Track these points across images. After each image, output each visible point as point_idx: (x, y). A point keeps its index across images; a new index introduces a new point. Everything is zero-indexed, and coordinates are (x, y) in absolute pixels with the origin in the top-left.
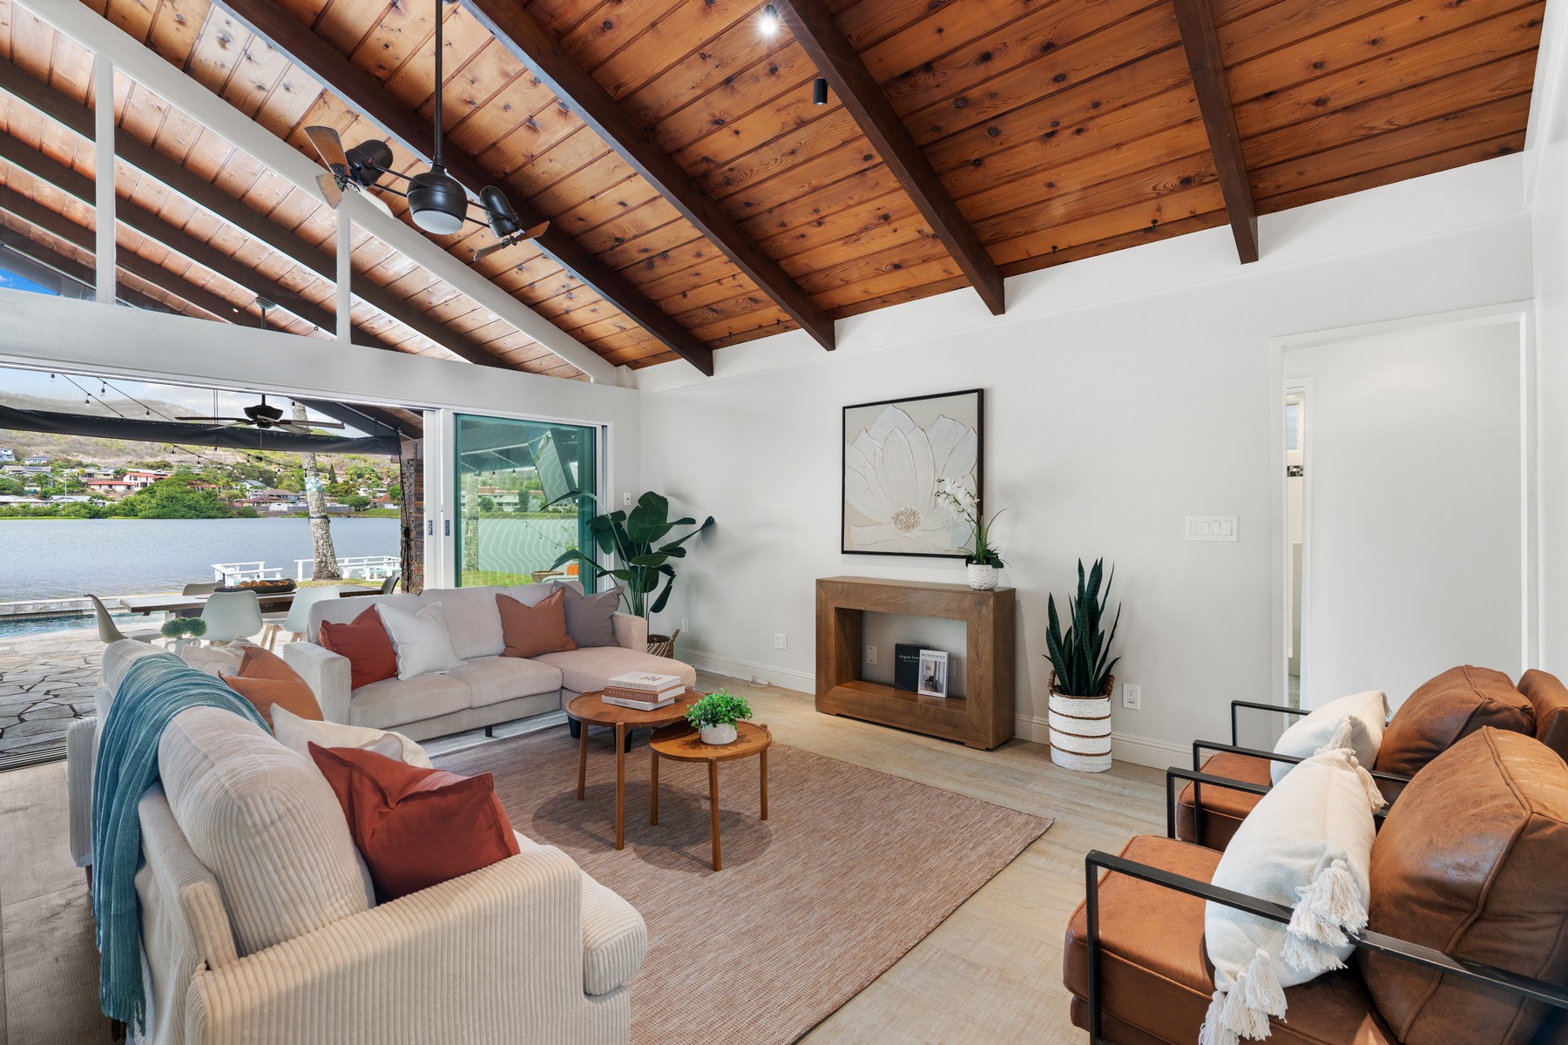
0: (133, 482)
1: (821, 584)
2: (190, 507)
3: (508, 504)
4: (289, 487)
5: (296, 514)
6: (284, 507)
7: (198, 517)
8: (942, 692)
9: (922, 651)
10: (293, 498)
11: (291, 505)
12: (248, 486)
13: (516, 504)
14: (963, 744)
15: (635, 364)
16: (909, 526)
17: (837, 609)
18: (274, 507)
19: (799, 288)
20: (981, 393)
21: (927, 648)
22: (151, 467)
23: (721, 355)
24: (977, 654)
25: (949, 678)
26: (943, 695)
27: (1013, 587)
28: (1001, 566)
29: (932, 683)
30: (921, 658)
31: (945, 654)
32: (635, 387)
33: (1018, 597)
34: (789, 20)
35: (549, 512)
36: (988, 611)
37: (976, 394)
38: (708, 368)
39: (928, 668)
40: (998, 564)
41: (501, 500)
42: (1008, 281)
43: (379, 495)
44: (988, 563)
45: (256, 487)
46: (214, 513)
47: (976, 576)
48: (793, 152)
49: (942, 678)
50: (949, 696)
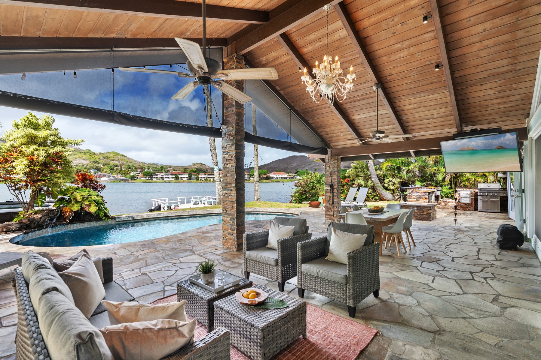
3: (184, 177)
13: (187, 177)
41: (182, 176)
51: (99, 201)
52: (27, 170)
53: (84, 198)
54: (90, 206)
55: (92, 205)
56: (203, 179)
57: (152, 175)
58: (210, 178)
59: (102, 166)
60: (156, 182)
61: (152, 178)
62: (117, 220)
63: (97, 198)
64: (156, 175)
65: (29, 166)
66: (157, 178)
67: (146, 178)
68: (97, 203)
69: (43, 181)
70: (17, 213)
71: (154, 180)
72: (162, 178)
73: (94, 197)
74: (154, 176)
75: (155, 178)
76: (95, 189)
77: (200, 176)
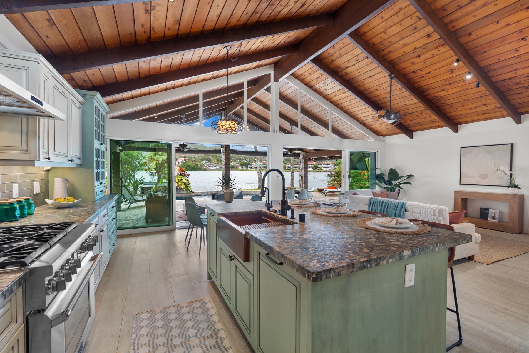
0: (179, 161)
1: (455, 192)
2: (193, 168)
4: (214, 163)
5: (217, 170)
6: (214, 168)
7: (194, 171)
8: (497, 220)
9: (489, 210)
10: (215, 166)
11: (215, 168)
12: (205, 162)
14: (507, 232)
15: (384, 136)
16: (484, 178)
17: (462, 198)
18: (211, 168)
19: (450, 119)
20: (512, 144)
21: (491, 209)
22: (183, 157)
23: (415, 134)
24: (513, 210)
25: (499, 217)
26: (498, 221)
27: (523, 194)
28: (520, 189)
29: (493, 218)
30: (489, 211)
31: (498, 211)
32: (384, 141)
33: (525, 197)
34: (475, 75)
35: (286, 170)
36: (517, 200)
37: (510, 145)
38: (411, 137)
39: (492, 214)
40: (519, 188)
42: (522, 116)
43: (236, 164)
44: (516, 188)
45: (206, 163)
46: (198, 170)
47: (511, 191)
48: (462, 94)
49: (497, 216)
50: (499, 221)
51: (186, 183)
52: (155, 167)
53: (179, 180)
54: (181, 185)
55: (183, 184)
56: (289, 168)
57: (247, 165)
58: (296, 167)
59: (211, 158)
60: (250, 171)
61: (247, 167)
62: (195, 193)
63: (185, 181)
64: (251, 165)
65: (156, 165)
66: (251, 167)
67: (243, 167)
68: (185, 184)
69: (161, 172)
70: (152, 187)
71: (249, 169)
72: (255, 167)
73: (184, 181)
74: (249, 166)
75: (249, 167)
76: (185, 176)
77: (287, 166)
